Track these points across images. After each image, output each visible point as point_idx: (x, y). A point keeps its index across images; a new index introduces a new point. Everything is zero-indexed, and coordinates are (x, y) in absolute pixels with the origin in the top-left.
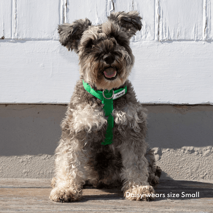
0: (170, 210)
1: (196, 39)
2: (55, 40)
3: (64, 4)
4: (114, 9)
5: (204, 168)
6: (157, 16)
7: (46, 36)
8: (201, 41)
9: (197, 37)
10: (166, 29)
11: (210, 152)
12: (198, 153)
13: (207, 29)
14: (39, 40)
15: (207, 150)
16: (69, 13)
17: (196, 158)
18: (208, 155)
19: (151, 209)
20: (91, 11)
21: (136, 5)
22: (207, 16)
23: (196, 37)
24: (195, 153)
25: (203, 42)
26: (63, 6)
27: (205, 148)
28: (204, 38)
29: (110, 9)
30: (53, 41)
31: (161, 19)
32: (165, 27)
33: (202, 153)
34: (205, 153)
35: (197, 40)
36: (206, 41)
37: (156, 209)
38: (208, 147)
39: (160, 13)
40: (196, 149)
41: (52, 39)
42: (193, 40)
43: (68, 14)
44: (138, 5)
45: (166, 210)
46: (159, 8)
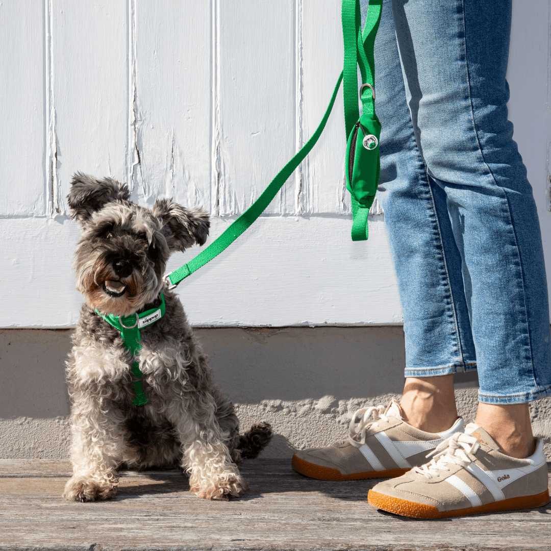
0: (243, 517)
1: (283, 213)
2: (36, 217)
3: (52, 154)
4: (139, 162)
5: (301, 436)
6: (215, 173)
7: (20, 210)
8: (292, 215)
9: (285, 210)
10: (230, 196)
11: (310, 408)
12: (290, 411)
13: (303, 195)
14: (10, 217)
15: (304, 405)
16: (61, 171)
17: (286, 420)
18: (306, 414)
19: (210, 515)
20: (99, 166)
21: (178, 154)
22: (303, 171)
23: (283, 208)
24: (284, 410)
25: (296, 218)
26: (51, 157)
27: (301, 403)
28: (297, 210)
29: (133, 161)
30: (34, 220)
31: (222, 178)
32: (230, 193)
33: (295, 411)
34: (302, 410)
35: (286, 215)
36: (301, 215)
37: (218, 516)
38: (307, 401)
39: (220, 167)
40: (285, 404)
41: (32, 216)
42: (278, 215)
43: (59, 171)
44: (181, 155)
45: (236, 517)
46: (219, 159)
